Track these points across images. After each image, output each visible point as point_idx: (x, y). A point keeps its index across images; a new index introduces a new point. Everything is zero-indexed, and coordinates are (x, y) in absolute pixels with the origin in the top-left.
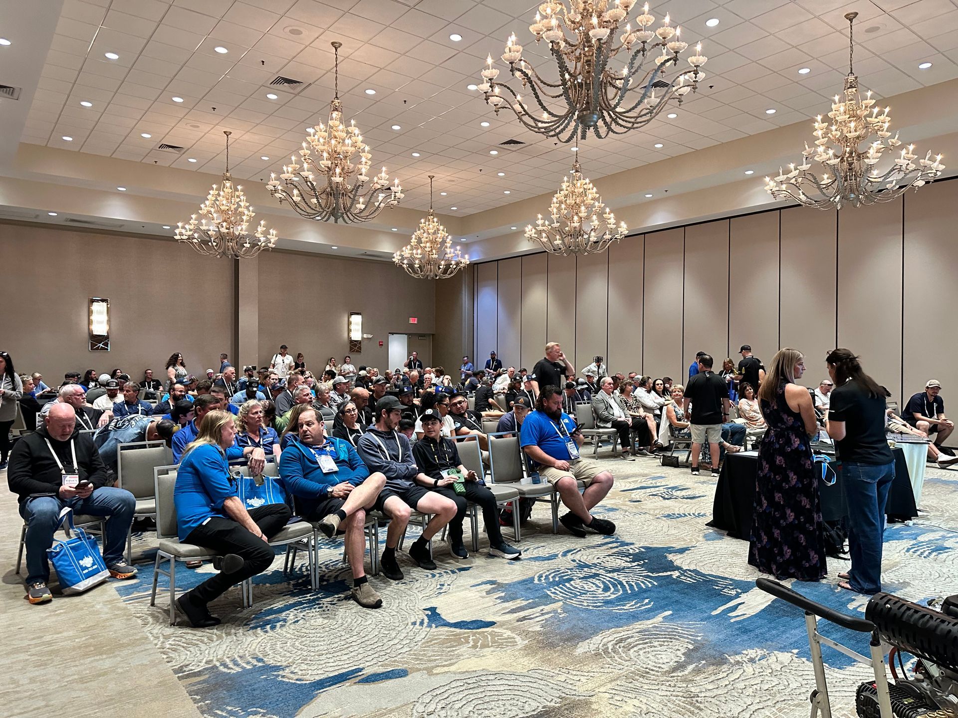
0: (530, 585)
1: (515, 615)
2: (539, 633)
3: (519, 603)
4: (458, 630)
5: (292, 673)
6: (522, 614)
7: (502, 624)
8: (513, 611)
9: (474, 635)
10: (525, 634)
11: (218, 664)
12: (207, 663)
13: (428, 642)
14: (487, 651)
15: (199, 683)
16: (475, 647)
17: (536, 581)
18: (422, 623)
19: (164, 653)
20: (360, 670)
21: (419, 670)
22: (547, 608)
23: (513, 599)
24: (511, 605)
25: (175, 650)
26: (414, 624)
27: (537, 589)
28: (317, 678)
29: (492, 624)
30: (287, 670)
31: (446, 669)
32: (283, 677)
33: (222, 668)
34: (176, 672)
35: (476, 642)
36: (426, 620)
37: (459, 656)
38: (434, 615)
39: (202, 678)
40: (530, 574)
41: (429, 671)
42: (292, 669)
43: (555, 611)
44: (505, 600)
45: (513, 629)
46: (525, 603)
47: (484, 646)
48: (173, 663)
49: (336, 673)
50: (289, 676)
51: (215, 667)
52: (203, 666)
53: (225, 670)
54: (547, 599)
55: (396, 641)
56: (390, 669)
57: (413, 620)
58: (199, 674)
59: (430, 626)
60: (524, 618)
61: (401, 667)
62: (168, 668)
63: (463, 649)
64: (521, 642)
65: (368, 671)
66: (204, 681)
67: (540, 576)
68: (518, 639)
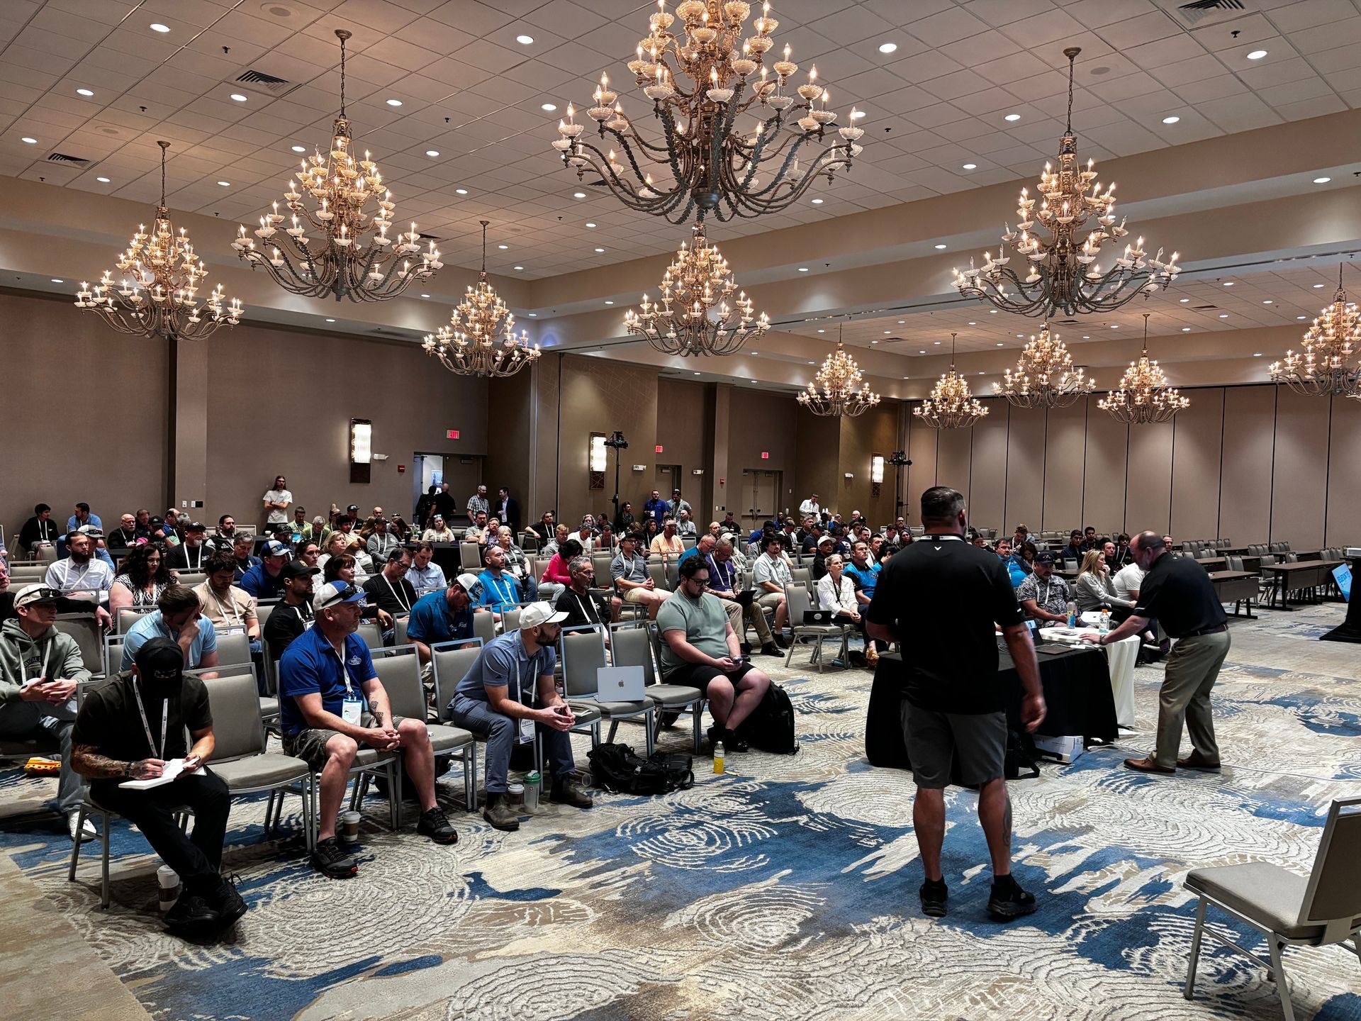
0: (610, 840)
1: (588, 880)
2: (617, 903)
3: (595, 863)
4: (510, 903)
5: (283, 967)
6: (597, 878)
7: (570, 893)
8: (585, 875)
9: (532, 907)
10: (599, 905)
11: (176, 959)
12: (160, 957)
13: (471, 919)
14: (547, 928)
15: (152, 985)
16: (532, 923)
17: (619, 834)
18: (461, 894)
19: (97, 946)
20: (378, 959)
21: (456, 956)
22: (630, 870)
23: (587, 858)
24: (582, 867)
25: (113, 943)
26: (451, 895)
27: (620, 843)
28: (318, 972)
29: (555, 893)
30: (276, 964)
31: (493, 953)
32: (271, 973)
33: (182, 965)
34: (117, 971)
35: (533, 916)
36: (467, 890)
37: (510, 936)
38: (478, 884)
39: (156, 979)
40: (611, 823)
41: (471, 957)
42: (283, 961)
43: (640, 873)
44: (574, 860)
45: (584, 899)
46: (601, 863)
47: (545, 921)
48: (112, 960)
49: (344, 965)
50: (277, 971)
51: (173, 963)
52: (155, 962)
53: (188, 967)
54: (631, 858)
55: (426, 919)
56: (418, 956)
57: (449, 889)
58: (150, 973)
59: (472, 897)
60: (600, 884)
61: (433, 952)
62: (105, 967)
63: (517, 926)
64: (592, 915)
65: (387, 960)
66: (159, 983)
67: (625, 827)
68: (590, 911)
